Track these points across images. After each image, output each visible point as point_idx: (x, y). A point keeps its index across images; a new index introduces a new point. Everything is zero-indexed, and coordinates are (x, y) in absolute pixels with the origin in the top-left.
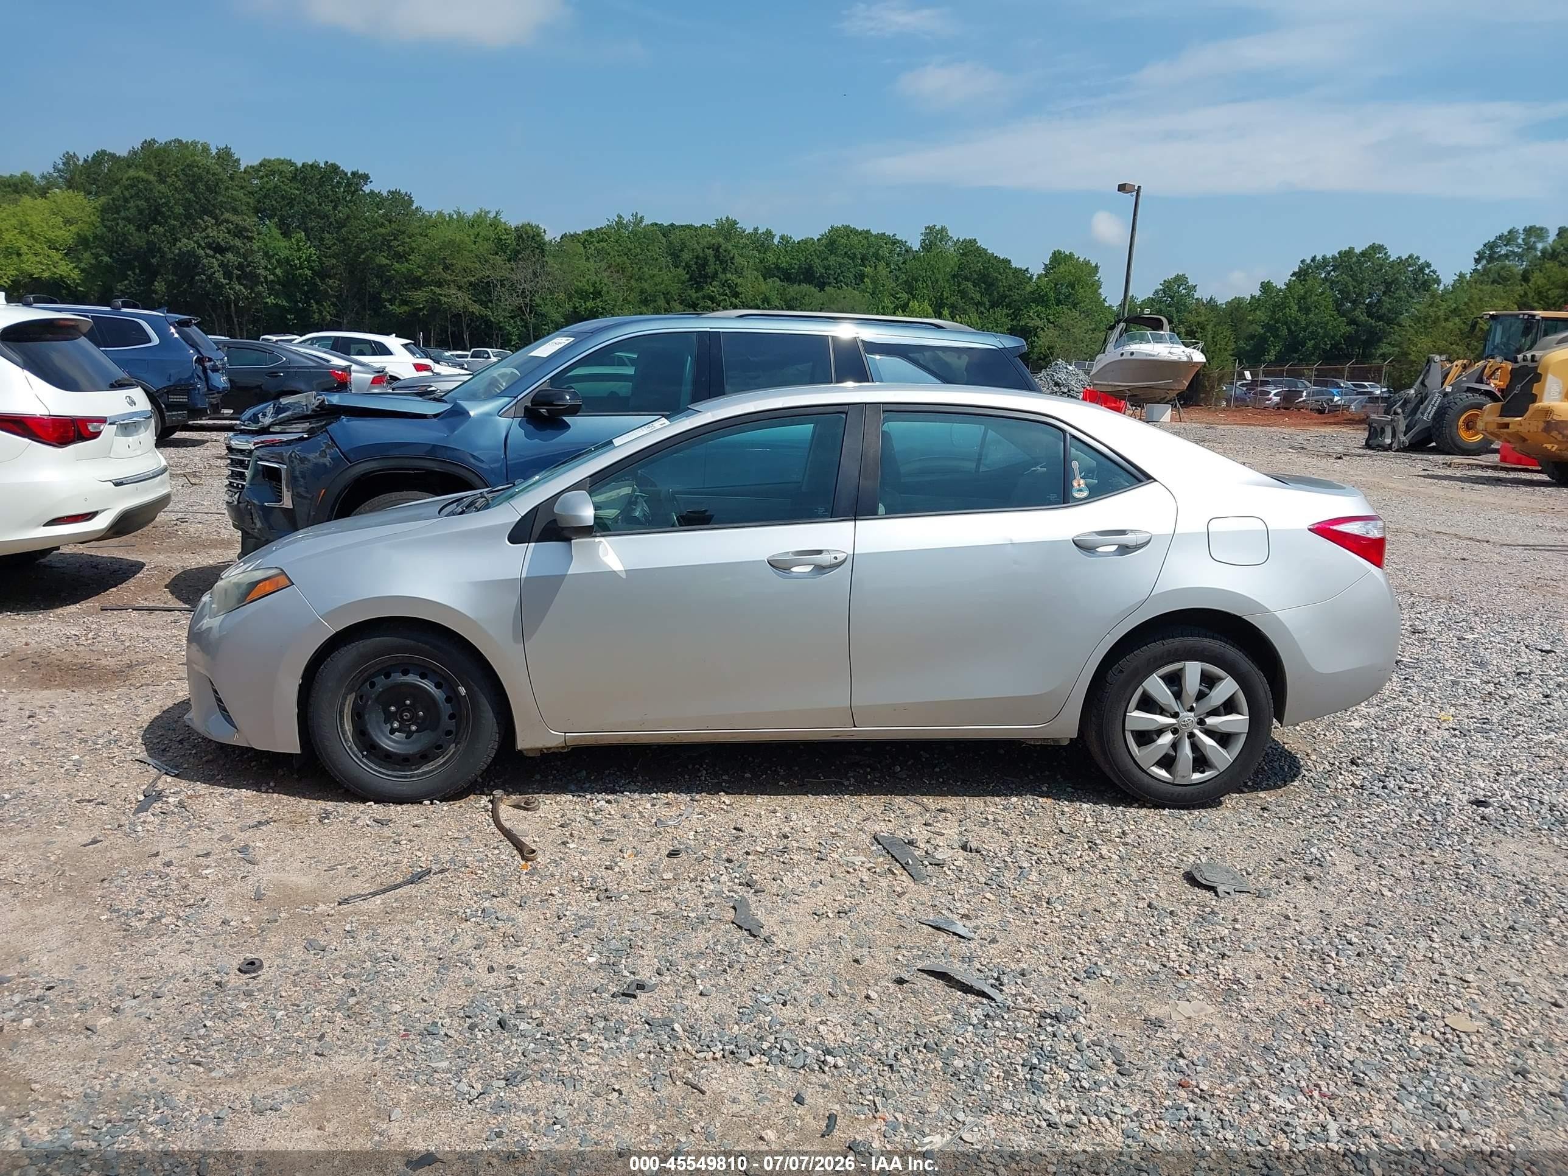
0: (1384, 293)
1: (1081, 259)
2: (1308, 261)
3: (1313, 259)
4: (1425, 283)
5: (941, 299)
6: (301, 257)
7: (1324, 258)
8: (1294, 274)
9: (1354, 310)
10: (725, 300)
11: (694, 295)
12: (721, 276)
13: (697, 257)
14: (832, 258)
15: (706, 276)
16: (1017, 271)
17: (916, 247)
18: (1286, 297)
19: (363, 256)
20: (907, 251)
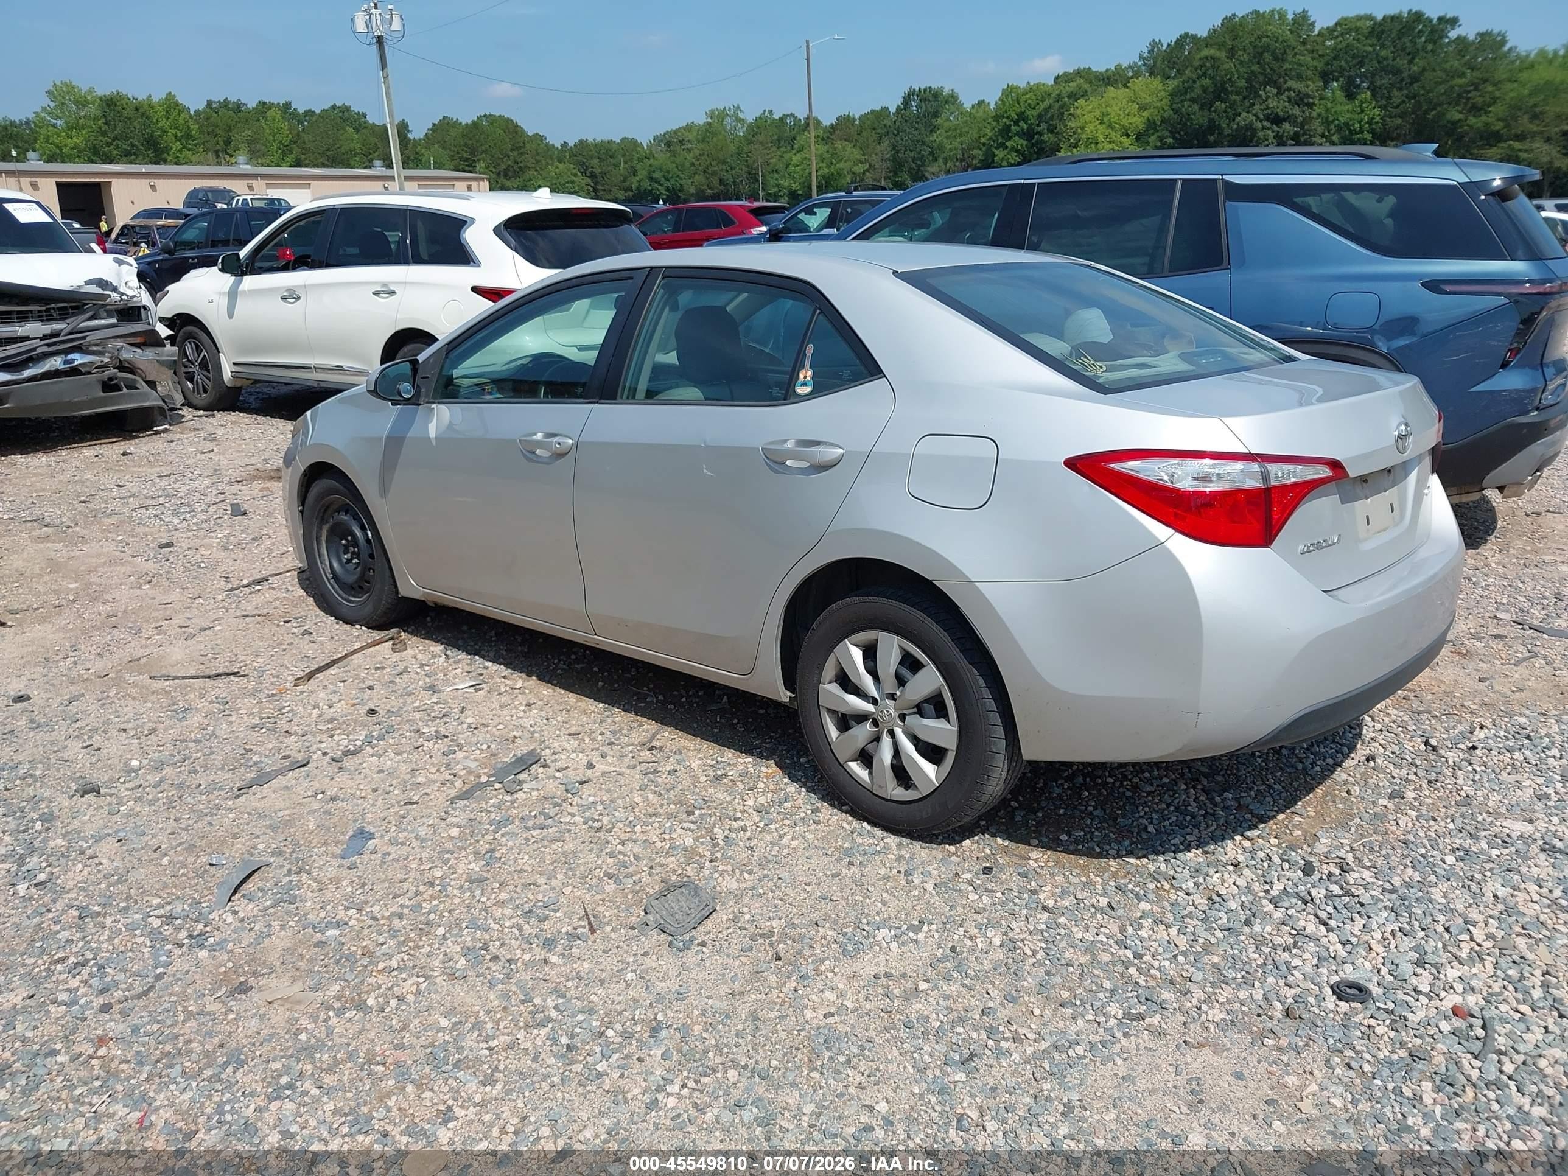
6: (1362, 120)
19: (1433, 113)
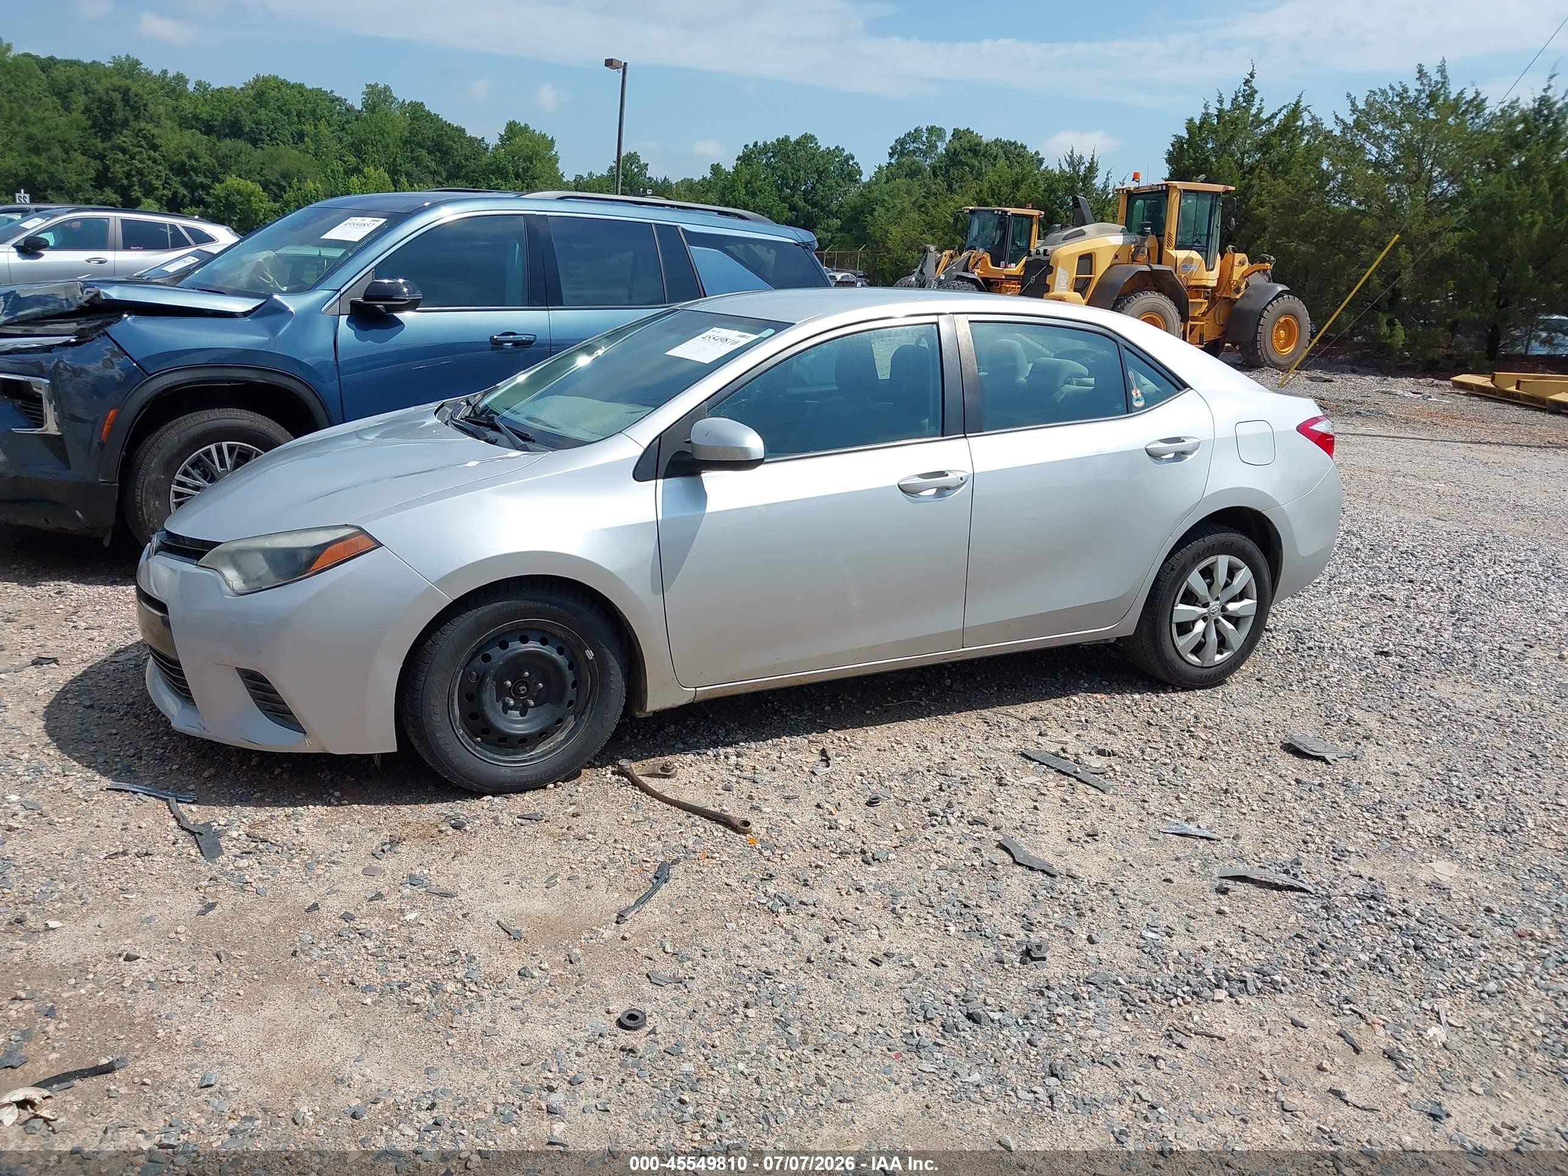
0: (817, 181)
1: (537, 132)
2: (751, 146)
3: (755, 145)
4: (849, 174)
5: (395, 166)
7: (765, 144)
8: (739, 159)
9: (793, 196)
10: (141, 152)
11: (100, 146)
12: (133, 124)
13: (100, 100)
14: (262, 111)
15: (112, 124)
16: (472, 140)
17: (358, 106)
18: (734, 181)
20: (347, 110)
